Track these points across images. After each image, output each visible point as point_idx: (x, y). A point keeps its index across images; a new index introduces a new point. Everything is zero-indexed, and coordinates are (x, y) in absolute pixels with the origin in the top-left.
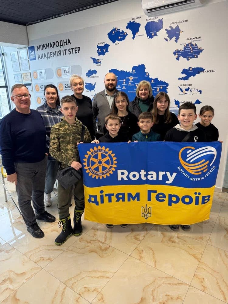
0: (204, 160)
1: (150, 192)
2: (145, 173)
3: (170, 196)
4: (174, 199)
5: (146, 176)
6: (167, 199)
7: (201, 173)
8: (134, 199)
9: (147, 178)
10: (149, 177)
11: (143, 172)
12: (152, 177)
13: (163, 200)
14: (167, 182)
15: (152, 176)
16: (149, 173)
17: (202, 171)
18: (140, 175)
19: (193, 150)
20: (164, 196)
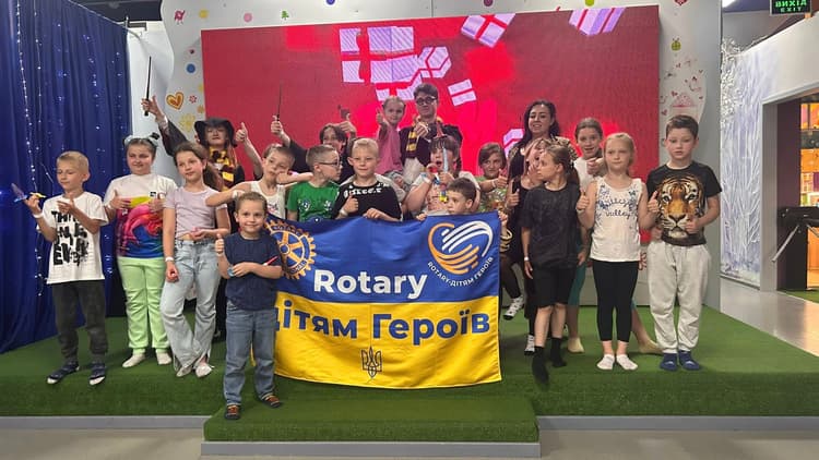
0: (471, 246)
1: (377, 318)
2: (369, 279)
3: (417, 324)
4: (424, 329)
5: (370, 285)
6: (410, 333)
7: (466, 270)
8: (345, 335)
9: (372, 290)
10: (376, 288)
11: (364, 278)
12: (382, 288)
13: (404, 336)
14: (411, 296)
15: (382, 285)
16: (377, 279)
17: (469, 266)
18: (358, 283)
19: (451, 230)
20: (406, 327)
